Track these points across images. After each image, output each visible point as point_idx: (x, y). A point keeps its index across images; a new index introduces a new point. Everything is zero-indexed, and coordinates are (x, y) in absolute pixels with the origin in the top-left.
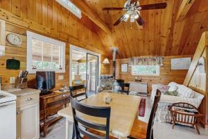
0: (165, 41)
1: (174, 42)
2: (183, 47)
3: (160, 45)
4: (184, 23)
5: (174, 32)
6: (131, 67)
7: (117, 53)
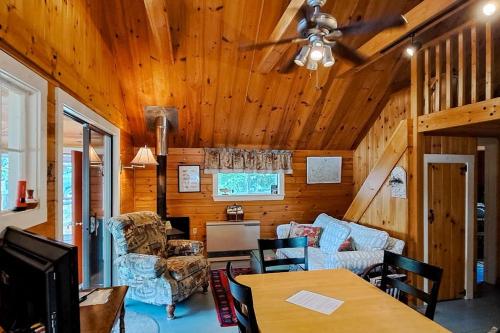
0: (305, 114)
1: (321, 119)
2: (334, 132)
3: (293, 122)
4: (346, 83)
5: (327, 97)
6: (210, 176)
7: (171, 127)
